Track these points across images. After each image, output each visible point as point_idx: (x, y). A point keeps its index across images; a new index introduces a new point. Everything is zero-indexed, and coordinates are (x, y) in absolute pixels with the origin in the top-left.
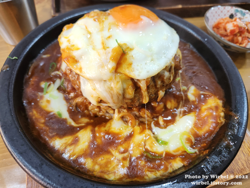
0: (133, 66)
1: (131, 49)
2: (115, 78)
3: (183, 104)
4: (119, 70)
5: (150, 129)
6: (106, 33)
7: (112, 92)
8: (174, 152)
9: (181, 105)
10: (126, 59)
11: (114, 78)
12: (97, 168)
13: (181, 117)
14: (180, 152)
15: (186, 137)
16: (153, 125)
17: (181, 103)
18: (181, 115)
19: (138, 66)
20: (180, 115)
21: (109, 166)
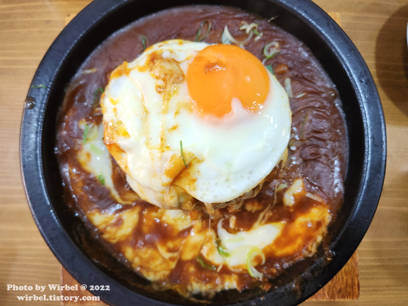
0: (196, 183)
1: (200, 161)
2: (170, 191)
3: (272, 207)
4: (177, 183)
5: (215, 229)
6: (170, 120)
7: (164, 203)
8: (234, 268)
9: (268, 209)
10: (189, 174)
11: (167, 192)
12: (137, 261)
13: (262, 225)
14: (240, 270)
15: (256, 254)
16: (220, 225)
17: (269, 206)
18: (264, 221)
19: (204, 184)
20: (261, 221)
21: (151, 262)
